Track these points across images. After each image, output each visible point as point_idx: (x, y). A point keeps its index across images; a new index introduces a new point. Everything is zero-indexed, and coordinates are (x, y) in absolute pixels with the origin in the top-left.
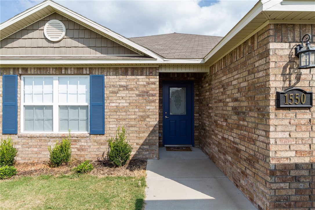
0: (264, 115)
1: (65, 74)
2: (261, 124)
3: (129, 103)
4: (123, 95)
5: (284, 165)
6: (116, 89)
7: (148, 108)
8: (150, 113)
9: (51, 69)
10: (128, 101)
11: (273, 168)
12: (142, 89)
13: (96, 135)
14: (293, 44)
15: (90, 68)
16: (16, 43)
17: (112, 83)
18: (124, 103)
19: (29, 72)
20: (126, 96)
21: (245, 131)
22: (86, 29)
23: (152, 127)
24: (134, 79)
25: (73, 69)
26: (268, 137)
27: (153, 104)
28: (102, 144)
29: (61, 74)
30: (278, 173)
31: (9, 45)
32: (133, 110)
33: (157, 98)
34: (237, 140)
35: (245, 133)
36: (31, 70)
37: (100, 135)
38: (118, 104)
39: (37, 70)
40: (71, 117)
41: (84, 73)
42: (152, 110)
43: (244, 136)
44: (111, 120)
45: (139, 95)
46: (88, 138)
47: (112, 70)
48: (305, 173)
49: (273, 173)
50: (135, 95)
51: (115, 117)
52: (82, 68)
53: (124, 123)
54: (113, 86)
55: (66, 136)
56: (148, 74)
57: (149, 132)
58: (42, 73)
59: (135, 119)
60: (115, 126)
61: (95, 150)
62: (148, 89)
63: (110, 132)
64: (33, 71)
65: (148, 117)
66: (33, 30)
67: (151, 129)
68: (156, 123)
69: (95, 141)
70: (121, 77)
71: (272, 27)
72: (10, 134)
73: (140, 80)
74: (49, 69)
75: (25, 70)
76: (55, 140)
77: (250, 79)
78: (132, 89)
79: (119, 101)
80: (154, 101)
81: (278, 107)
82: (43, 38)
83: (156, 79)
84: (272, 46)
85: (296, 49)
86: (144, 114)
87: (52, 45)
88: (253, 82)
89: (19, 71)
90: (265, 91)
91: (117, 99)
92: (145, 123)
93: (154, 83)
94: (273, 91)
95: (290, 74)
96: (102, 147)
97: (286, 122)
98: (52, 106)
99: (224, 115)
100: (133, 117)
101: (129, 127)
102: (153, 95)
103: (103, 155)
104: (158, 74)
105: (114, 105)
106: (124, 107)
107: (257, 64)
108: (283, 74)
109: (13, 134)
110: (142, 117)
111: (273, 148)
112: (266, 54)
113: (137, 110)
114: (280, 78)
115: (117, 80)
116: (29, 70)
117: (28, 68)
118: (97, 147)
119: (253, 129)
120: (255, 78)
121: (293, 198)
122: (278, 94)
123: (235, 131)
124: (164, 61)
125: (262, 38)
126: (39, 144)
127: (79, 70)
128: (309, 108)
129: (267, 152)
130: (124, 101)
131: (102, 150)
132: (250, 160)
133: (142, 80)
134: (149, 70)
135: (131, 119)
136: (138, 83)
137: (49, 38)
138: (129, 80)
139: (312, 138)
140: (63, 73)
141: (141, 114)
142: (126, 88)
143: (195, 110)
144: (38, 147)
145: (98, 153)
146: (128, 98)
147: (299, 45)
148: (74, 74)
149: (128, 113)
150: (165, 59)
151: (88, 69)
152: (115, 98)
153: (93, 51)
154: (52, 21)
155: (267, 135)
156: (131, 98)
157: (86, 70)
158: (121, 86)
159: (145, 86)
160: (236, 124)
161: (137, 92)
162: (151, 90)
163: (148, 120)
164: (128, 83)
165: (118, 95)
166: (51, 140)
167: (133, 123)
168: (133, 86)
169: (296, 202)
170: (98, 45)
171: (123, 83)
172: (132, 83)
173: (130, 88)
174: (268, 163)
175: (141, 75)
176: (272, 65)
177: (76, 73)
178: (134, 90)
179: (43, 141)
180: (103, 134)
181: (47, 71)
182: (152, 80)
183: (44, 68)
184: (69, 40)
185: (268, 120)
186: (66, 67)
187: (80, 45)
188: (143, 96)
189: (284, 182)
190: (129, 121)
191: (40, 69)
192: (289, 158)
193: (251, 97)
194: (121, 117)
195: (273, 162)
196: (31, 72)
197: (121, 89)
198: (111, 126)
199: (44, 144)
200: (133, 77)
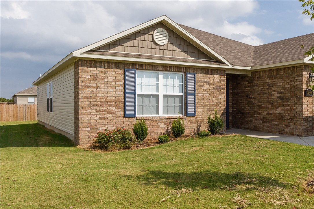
0: (300, 99)
1: (169, 71)
2: (298, 102)
3: (210, 94)
4: (206, 88)
5: (306, 116)
6: (202, 84)
7: (220, 97)
8: (221, 101)
9: (160, 67)
10: (209, 92)
11: (303, 118)
12: (217, 84)
13: (190, 116)
14: (309, 73)
15: (186, 67)
16: (131, 43)
17: (199, 80)
18: (206, 94)
19: (144, 68)
20: (208, 89)
21: (288, 106)
22: (182, 38)
23: (222, 110)
24: (212, 77)
25: (175, 68)
26: (302, 107)
27: (223, 95)
28: (193, 123)
29: (167, 71)
30: (305, 120)
31: (126, 44)
32: (212, 99)
33: (225, 91)
34: (282, 112)
35: (288, 107)
36: (145, 66)
37: (192, 116)
38: (203, 95)
39: (150, 67)
40: (170, 104)
41: (182, 71)
42: (222, 99)
43: (288, 109)
44: (199, 106)
45: (214, 89)
46: (185, 119)
47: (199, 70)
48: (311, 119)
49: (303, 120)
50: (213, 88)
51: (201, 103)
52: (181, 67)
53: (206, 107)
54: (200, 82)
55: (171, 118)
56: (220, 75)
57: (221, 114)
58: (154, 69)
59: (213, 105)
60: (201, 110)
61: (189, 128)
62: (220, 84)
63: (198, 114)
64: (147, 67)
65: (220, 103)
66: (144, 34)
67: (222, 112)
68: (225, 107)
69: (189, 121)
70: (205, 75)
71: (303, 66)
72: (130, 117)
73: (216, 78)
74: (158, 66)
75: (142, 66)
76: (163, 121)
77: (292, 84)
78: (211, 84)
79: (204, 93)
80: (223, 93)
81: (305, 96)
82: (151, 41)
83: (224, 78)
84: (304, 73)
85: (309, 75)
86: (218, 101)
87: (158, 47)
88: (294, 85)
89: (136, 66)
90: (300, 89)
91: (202, 91)
92: (219, 108)
93: (223, 81)
94: (303, 90)
95: (308, 84)
96: (193, 125)
97: (307, 101)
98: (159, 95)
99: (270, 101)
100: (212, 103)
101: (209, 110)
102: (223, 89)
103: (194, 131)
104: (225, 75)
105: (200, 95)
106: (206, 96)
107: (296, 79)
108: (306, 84)
109: (132, 117)
110: (217, 103)
111: (304, 111)
112: (301, 76)
113: (214, 99)
114: (305, 85)
115: (202, 77)
116: (144, 66)
117: (143, 64)
118: (191, 125)
119: (294, 105)
120: (295, 84)
121: (309, 129)
122: (305, 91)
123: (280, 108)
124: (232, 67)
125: (299, 69)
126: (152, 124)
127: (178, 68)
128: (312, 96)
129: (301, 112)
130: (206, 92)
131: (194, 127)
132: (291, 119)
133: (217, 78)
134: (221, 72)
135: (211, 105)
136: (214, 80)
137: (157, 42)
138: (209, 78)
139: (313, 107)
140: (168, 70)
141: (216, 101)
142: (208, 83)
143: (230, 100)
144: (151, 127)
145: (191, 130)
146: (209, 90)
147: (310, 73)
148: (176, 71)
149: (209, 101)
150: (233, 66)
151: (185, 68)
152: (201, 90)
153: (186, 55)
154: (159, 29)
155: (302, 106)
156: (211, 91)
157: (183, 69)
158: (204, 82)
159: (218, 82)
160: (281, 104)
161: (214, 86)
162: (221, 85)
163: (220, 105)
164: (209, 80)
165: (203, 88)
166: (160, 121)
167: (211, 108)
168: (212, 82)
169: (309, 130)
170: (190, 51)
171: (206, 80)
172: (211, 80)
173: (210, 83)
174: (302, 116)
175: (217, 75)
176: (303, 80)
177: (177, 70)
178: (212, 85)
179: (154, 122)
180: (194, 116)
181: (157, 68)
182: (222, 78)
183: (155, 65)
184: (170, 45)
185: (302, 101)
186: (171, 66)
187: (178, 50)
188: (217, 89)
189: (306, 123)
190: (209, 107)
191: (152, 65)
192: (307, 114)
193: (292, 92)
194: (205, 103)
195: (304, 116)
196: (145, 68)
197: (205, 84)
198: (199, 110)
199: (155, 124)
200: (212, 76)
